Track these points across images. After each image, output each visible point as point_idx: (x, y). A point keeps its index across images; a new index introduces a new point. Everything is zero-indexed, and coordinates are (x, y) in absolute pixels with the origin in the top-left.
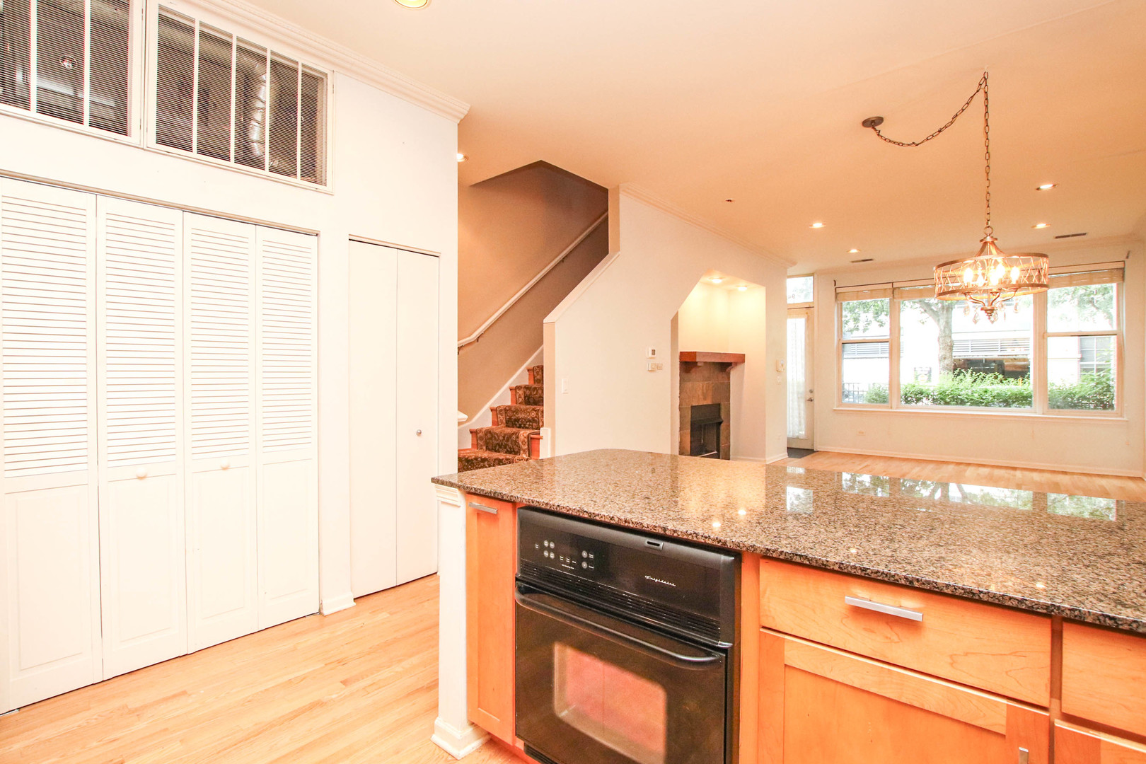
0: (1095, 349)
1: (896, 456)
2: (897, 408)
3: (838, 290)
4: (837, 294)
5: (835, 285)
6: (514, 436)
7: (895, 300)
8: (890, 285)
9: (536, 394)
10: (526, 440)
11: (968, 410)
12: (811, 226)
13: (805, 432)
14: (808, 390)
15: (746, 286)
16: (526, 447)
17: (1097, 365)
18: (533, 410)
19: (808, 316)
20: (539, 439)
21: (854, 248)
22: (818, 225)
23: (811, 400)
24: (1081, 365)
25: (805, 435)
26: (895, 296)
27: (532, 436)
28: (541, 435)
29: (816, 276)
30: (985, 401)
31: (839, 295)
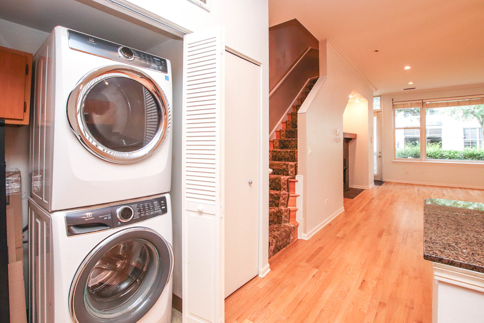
0: (470, 134)
1: (427, 184)
2: (425, 161)
3: (394, 104)
4: (393, 105)
5: (393, 101)
6: (277, 180)
7: (424, 108)
8: (421, 101)
9: (280, 155)
10: (286, 183)
11: (447, 161)
12: (404, 68)
13: (377, 172)
14: (378, 152)
15: (359, 100)
16: (286, 186)
17: (471, 141)
18: (284, 164)
19: (378, 116)
20: (294, 182)
21: (411, 82)
22: (407, 68)
23: (380, 157)
24: (464, 141)
25: (377, 173)
26: (424, 106)
27: (290, 180)
28: (296, 179)
29: (382, 97)
30: (456, 157)
31: (394, 106)
